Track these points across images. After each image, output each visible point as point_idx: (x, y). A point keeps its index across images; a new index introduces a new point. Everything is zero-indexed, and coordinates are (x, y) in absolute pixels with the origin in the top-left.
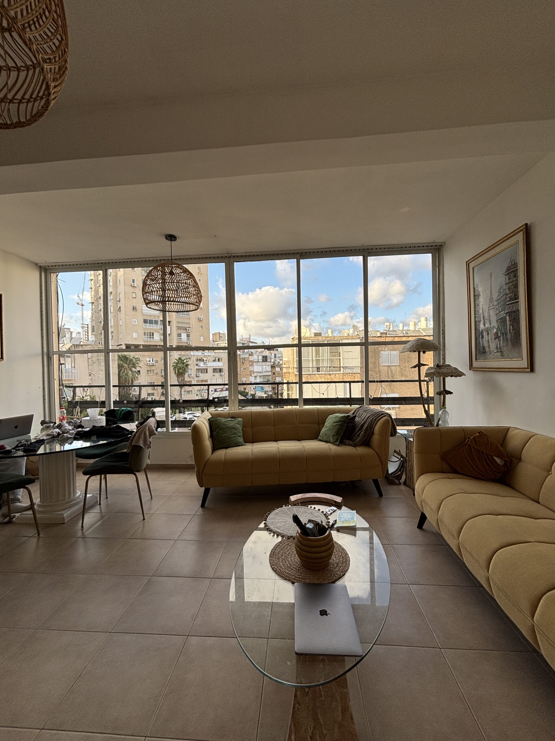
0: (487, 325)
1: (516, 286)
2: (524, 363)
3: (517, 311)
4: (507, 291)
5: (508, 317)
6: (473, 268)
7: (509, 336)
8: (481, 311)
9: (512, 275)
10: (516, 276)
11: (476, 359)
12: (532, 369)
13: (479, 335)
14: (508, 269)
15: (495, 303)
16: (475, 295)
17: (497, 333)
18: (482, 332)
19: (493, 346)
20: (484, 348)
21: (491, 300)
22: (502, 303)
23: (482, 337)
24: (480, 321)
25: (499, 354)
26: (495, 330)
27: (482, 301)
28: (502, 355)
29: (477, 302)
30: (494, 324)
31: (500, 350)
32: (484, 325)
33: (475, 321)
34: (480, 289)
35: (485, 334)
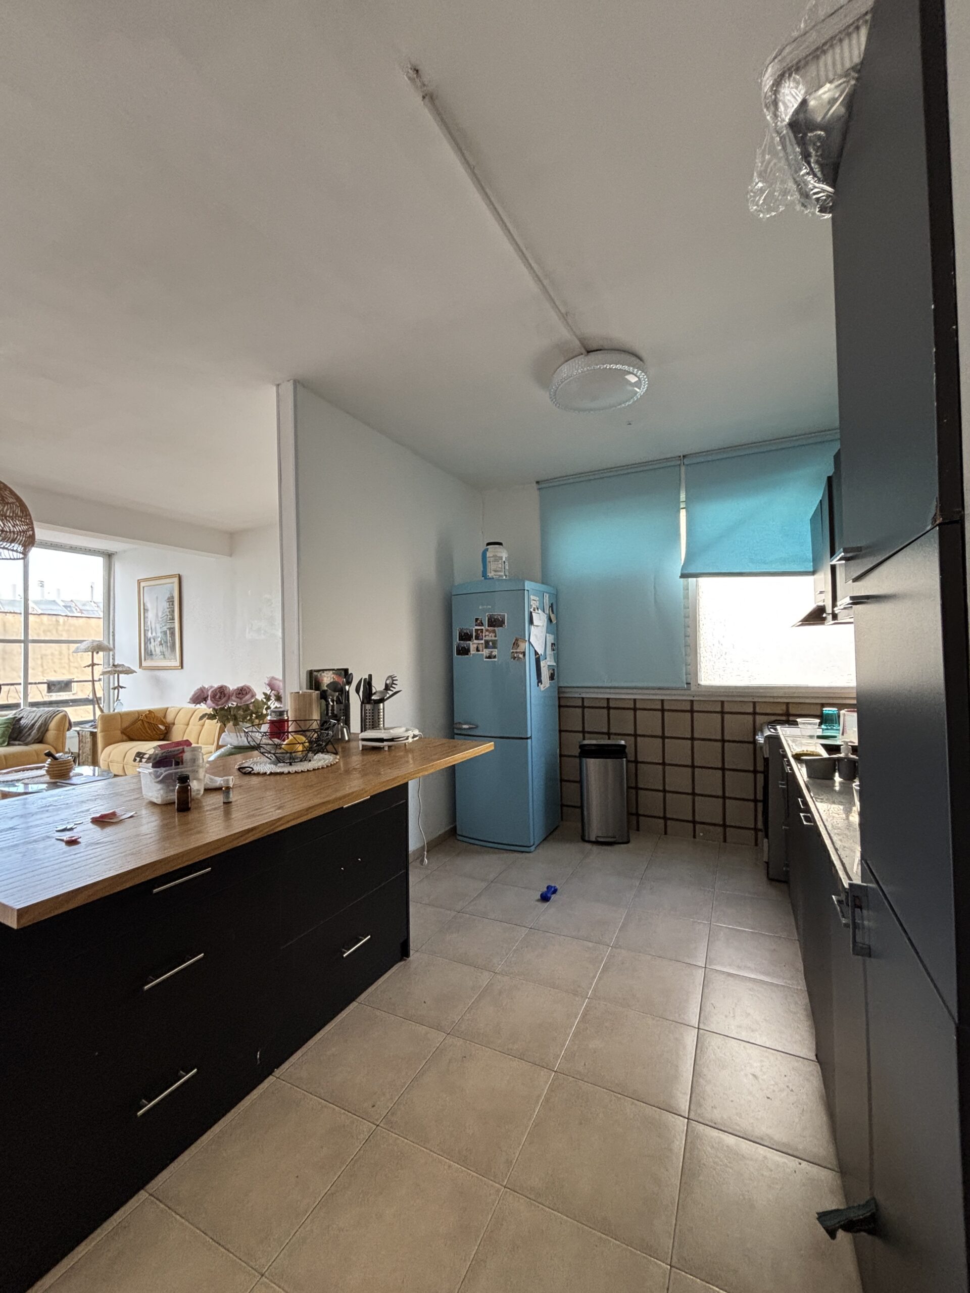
0: (154, 634)
1: (173, 611)
2: (178, 663)
3: (174, 628)
4: (168, 614)
5: (168, 631)
6: (144, 587)
7: (169, 644)
8: (149, 623)
9: (171, 603)
10: (173, 605)
11: (145, 660)
12: (182, 667)
13: (148, 641)
14: (169, 599)
15: (160, 620)
16: (144, 609)
17: (161, 641)
18: (150, 639)
19: (158, 649)
20: (151, 651)
21: (157, 615)
22: (165, 621)
23: (150, 643)
24: (148, 630)
25: (162, 656)
26: (159, 639)
27: (151, 615)
28: (164, 657)
29: (146, 615)
30: (159, 634)
31: (163, 654)
32: (152, 634)
33: (145, 630)
34: (149, 606)
35: (152, 640)
